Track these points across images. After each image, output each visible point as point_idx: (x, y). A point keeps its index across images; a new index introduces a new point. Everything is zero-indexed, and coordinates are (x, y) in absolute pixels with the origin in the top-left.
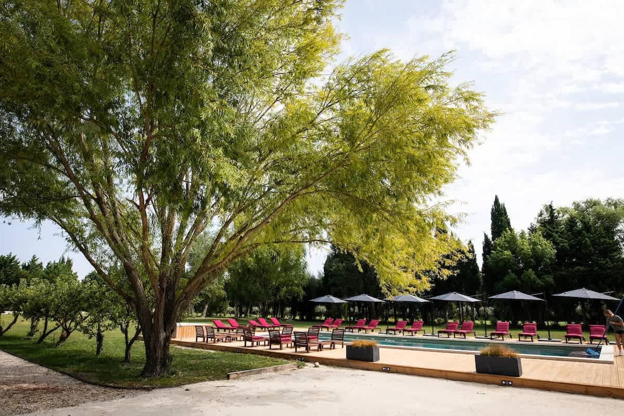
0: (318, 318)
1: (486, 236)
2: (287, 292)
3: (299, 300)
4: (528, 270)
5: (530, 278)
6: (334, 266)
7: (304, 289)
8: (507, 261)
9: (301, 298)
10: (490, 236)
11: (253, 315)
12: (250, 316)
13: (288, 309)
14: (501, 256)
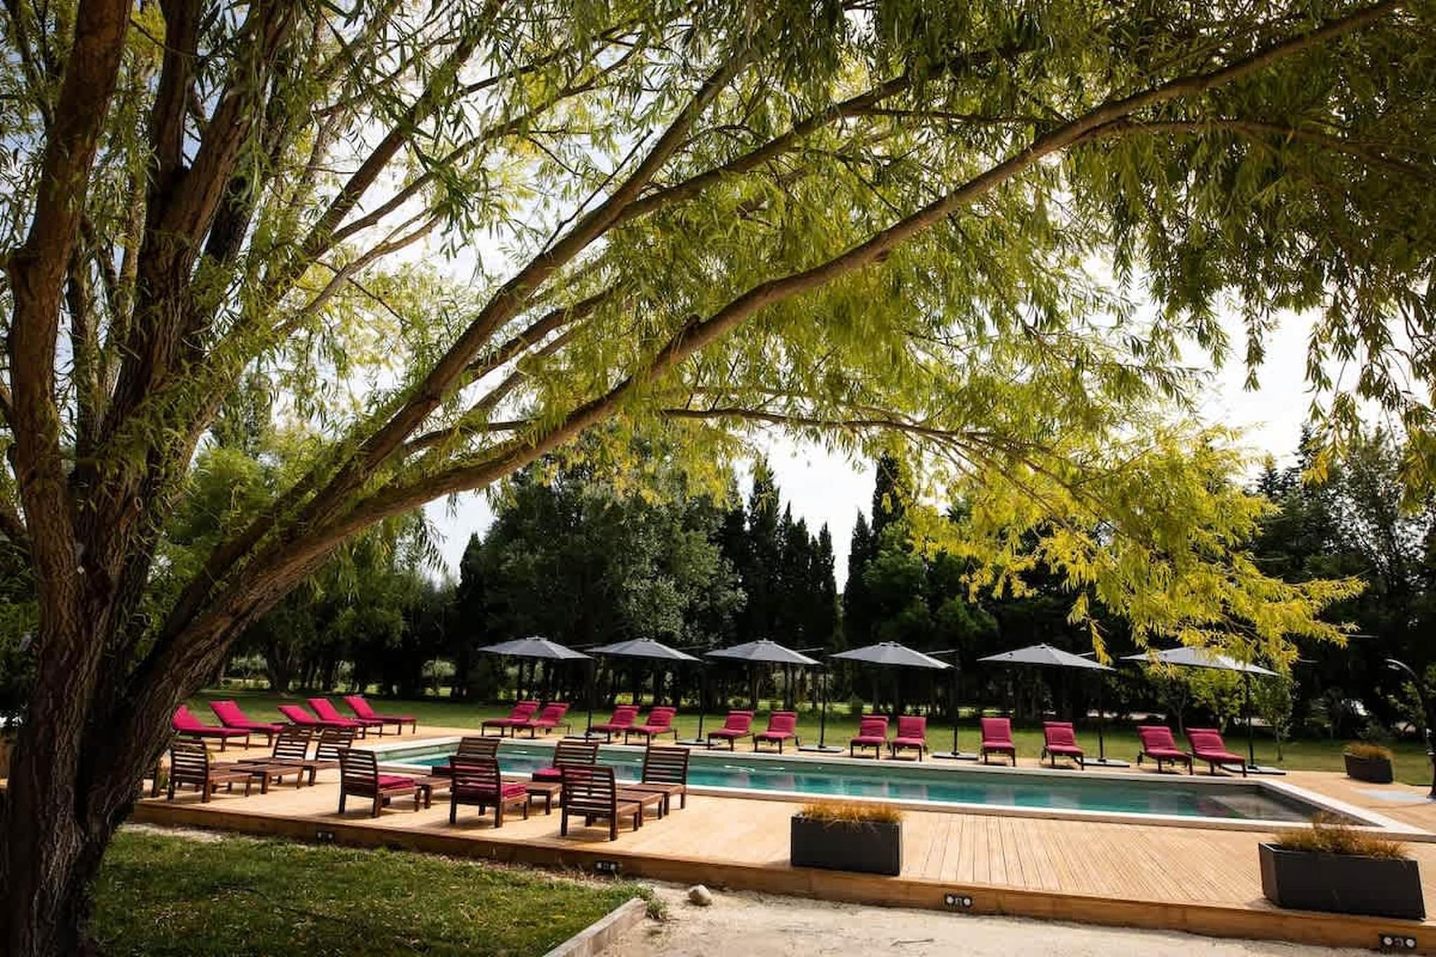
0: (429, 691)
1: (861, 518)
2: (355, 622)
3: (388, 643)
4: (953, 598)
5: (956, 615)
6: (509, 558)
7: (406, 614)
8: (912, 574)
9: (398, 638)
10: (869, 519)
11: (234, 681)
12: (226, 682)
13: (346, 667)
14: (902, 563)
